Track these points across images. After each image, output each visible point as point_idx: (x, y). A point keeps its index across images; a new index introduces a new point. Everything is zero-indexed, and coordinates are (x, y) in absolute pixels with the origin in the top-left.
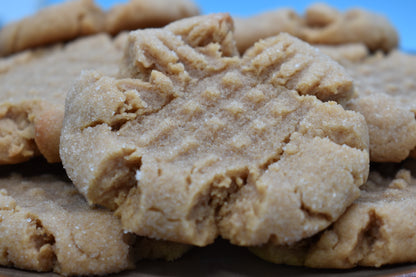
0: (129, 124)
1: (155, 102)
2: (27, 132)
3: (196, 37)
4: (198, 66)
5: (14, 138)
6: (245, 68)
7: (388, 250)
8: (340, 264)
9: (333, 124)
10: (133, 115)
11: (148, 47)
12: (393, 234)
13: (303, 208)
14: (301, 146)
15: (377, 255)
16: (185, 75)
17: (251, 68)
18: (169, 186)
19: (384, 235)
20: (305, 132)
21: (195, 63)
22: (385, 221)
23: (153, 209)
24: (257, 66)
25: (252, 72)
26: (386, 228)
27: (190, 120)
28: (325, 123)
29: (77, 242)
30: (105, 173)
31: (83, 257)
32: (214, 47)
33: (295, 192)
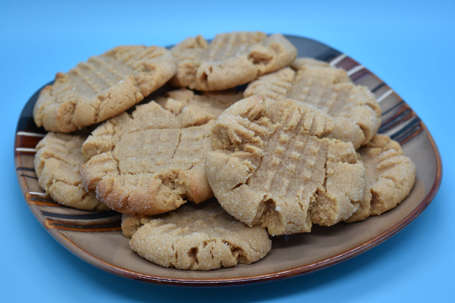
0: (251, 179)
1: (256, 163)
2: (179, 191)
3: (252, 116)
4: (265, 134)
5: (174, 196)
6: (286, 128)
7: (384, 207)
8: (363, 218)
9: (345, 153)
10: (251, 174)
11: (238, 131)
12: (385, 200)
13: (352, 202)
14: (335, 168)
15: (378, 210)
16: (262, 142)
17: (289, 128)
18: (294, 210)
19: (381, 201)
20: (332, 161)
21: (263, 133)
22: (380, 194)
23: (290, 223)
24: (292, 127)
25: (290, 130)
26: (381, 198)
27: (278, 169)
28: (341, 154)
29: (254, 247)
30: (259, 211)
31: (258, 253)
32: (265, 119)
33: (346, 195)
